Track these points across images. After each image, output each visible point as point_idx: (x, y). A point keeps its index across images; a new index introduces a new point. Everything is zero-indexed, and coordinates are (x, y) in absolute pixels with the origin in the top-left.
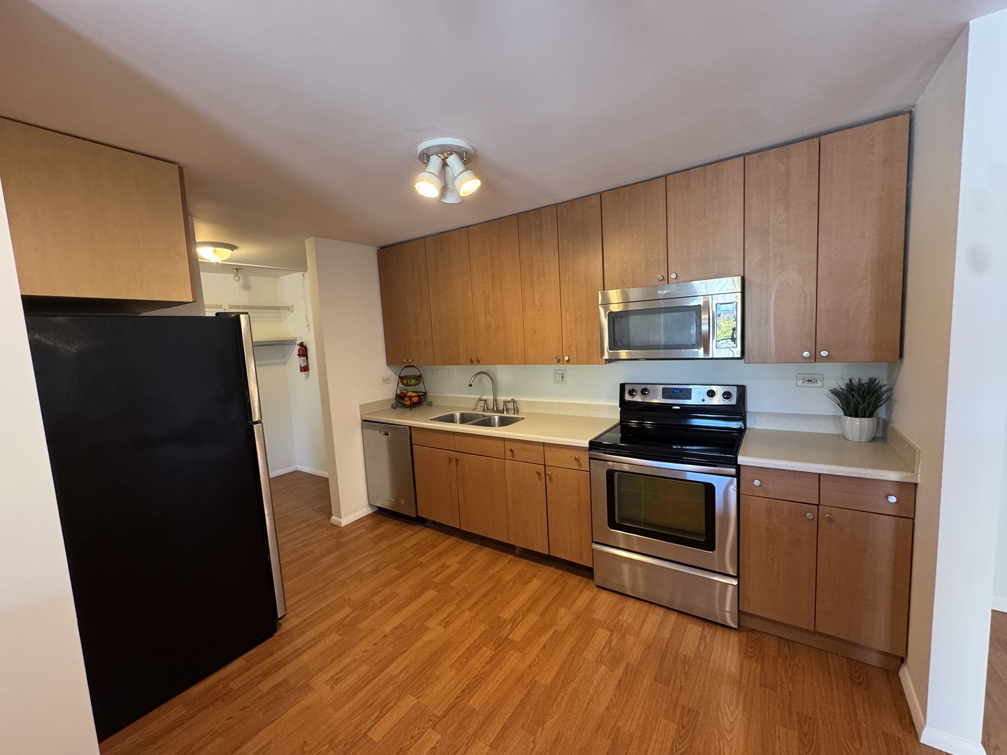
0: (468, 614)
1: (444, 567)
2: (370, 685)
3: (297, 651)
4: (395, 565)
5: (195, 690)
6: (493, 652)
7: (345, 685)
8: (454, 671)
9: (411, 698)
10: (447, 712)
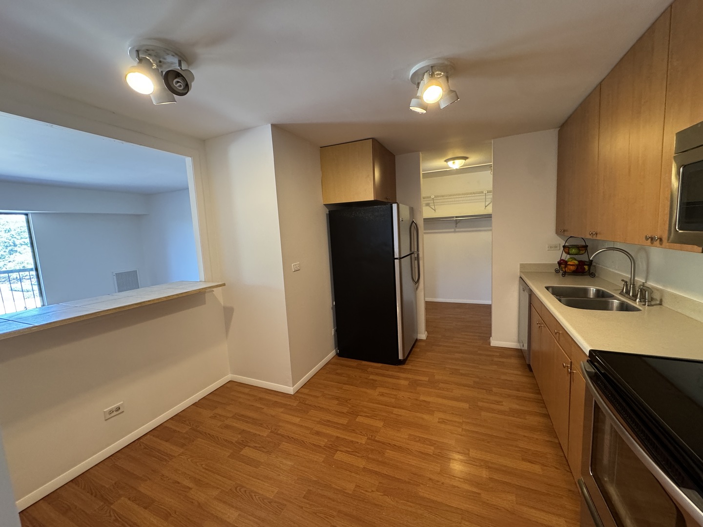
0: (460, 430)
1: (498, 403)
2: (384, 407)
3: (398, 377)
4: (477, 380)
5: (364, 363)
6: (432, 454)
7: (381, 398)
8: (407, 437)
9: (382, 424)
10: (379, 442)
